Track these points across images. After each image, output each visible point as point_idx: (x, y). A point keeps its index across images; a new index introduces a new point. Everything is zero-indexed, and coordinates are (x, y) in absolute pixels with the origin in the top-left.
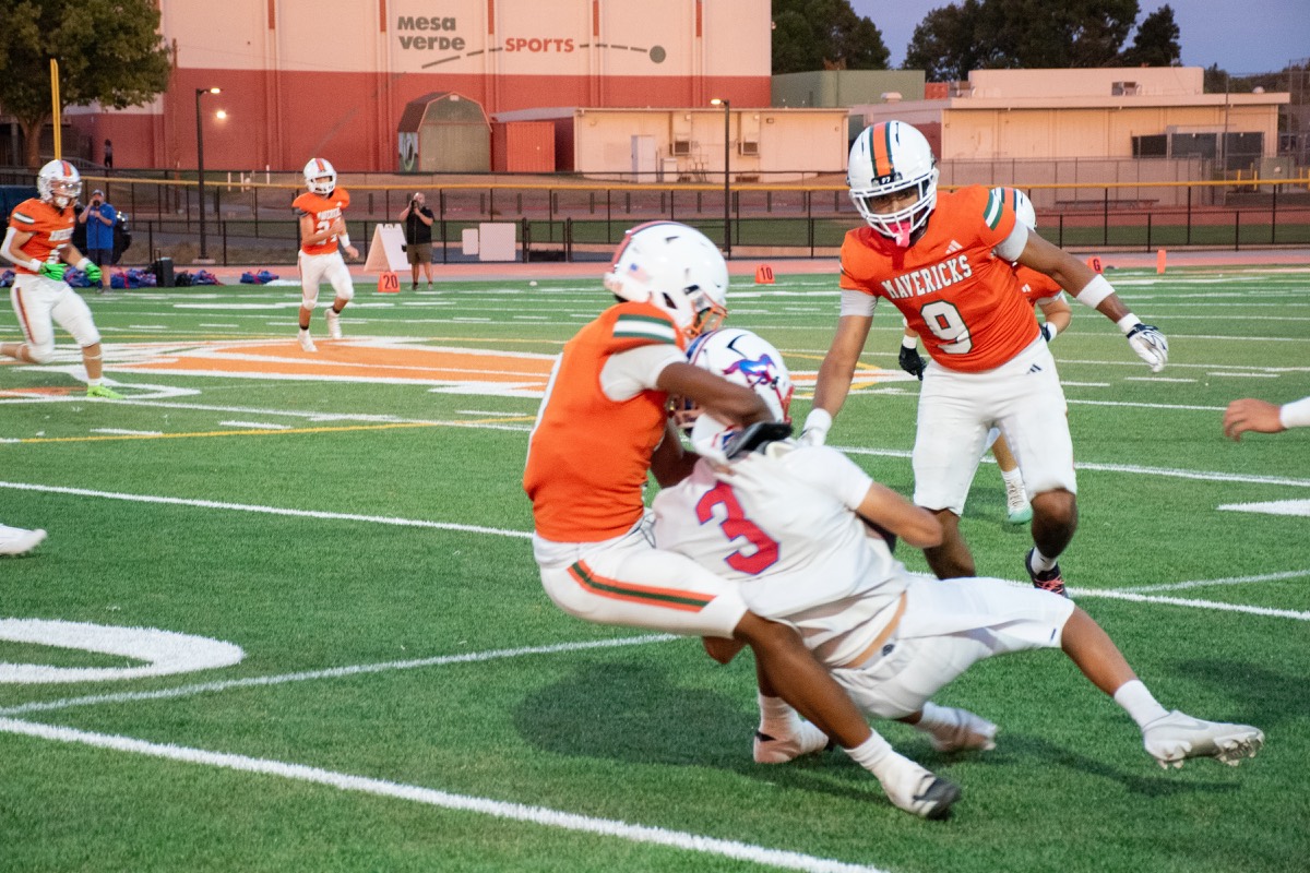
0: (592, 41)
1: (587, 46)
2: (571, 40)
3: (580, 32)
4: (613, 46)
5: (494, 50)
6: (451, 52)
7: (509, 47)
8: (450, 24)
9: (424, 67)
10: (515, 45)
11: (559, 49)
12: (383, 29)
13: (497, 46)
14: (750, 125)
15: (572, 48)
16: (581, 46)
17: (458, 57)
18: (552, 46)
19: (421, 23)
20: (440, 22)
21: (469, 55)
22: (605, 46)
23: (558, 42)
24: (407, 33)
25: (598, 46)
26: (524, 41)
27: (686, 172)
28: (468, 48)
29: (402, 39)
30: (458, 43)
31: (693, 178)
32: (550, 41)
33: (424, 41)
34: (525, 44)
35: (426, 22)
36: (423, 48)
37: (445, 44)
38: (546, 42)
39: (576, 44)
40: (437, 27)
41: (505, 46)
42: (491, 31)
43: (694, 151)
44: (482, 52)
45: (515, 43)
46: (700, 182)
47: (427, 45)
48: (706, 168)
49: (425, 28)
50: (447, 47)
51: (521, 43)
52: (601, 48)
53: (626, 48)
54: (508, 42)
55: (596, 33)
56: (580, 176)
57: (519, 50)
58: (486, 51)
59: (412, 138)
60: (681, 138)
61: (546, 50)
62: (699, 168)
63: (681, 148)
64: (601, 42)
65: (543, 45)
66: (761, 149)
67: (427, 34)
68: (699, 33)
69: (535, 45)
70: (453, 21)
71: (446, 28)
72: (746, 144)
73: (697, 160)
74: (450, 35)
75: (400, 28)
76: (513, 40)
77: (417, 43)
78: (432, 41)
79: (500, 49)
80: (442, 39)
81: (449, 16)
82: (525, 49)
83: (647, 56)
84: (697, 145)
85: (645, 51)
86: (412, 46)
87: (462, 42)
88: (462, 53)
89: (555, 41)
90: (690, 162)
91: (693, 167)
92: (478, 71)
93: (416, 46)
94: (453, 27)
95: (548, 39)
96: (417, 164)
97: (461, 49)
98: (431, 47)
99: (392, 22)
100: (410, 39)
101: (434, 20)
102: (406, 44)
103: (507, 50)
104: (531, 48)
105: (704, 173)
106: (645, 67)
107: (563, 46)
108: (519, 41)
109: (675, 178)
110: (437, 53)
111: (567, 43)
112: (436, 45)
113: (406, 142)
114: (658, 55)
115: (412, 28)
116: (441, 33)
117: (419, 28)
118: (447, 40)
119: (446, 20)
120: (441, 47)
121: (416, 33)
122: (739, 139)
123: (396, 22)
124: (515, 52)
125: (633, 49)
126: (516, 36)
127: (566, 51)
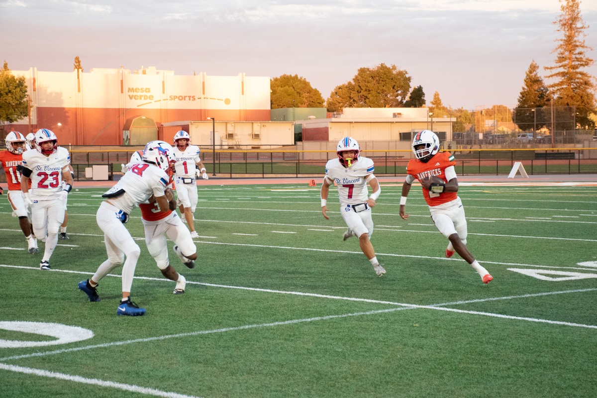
0: (202, 96)
1: (200, 98)
3: (198, 93)
4: (211, 99)
5: (165, 100)
6: (148, 101)
8: (148, 90)
9: (138, 106)
10: (173, 98)
11: (190, 100)
12: (122, 92)
14: (257, 128)
15: (195, 99)
16: (198, 98)
17: (151, 103)
18: (187, 98)
19: (137, 90)
20: (144, 90)
21: (155, 102)
22: (207, 98)
23: (189, 97)
24: (131, 94)
25: (204, 98)
26: (177, 97)
27: (232, 145)
28: (155, 99)
29: (129, 96)
30: (151, 97)
31: (235, 147)
33: (138, 96)
34: (176, 98)
35: (139, 89)
36: (137, 99)
37: (146, 98)
38: (185, 97)
39: (196, 98)
40: (143, 92)
41: (169, 98)
42: (164, 92)
43: (235, 137)
44: (160, 100)
45: (173, 97)
46: (238, 149)
47: (139, 98)
48: (240, 144)
49: (138, 92)
50: (147, 99)
53: (215, 99)
54: (170, 97)
55: (204, 93)
58: (162, 100)
59: (128, 132)
60: (230, 133)
61: (185, 100)
62: (238, 143)
63: (231, 136)
65: (183, 98)
66: (261, 137)
67: (139, 94)
68: (243, 93)
69: (181, 98)
70: (149, 89)
71: (146, 92)
72: (255, 135)
73: (237, 141)
74: (148, 94)
75: (129, 92)
77: (136, 97)
78: (141, 96)
79: (167, 99)
80: (145, 96)
81: (148, 88)
82: (177, 100)
83: (223, 102)
84: (236, 135)
85: (222, 100)
86: (133, 98)
87: (153, 97)
88: (153, 101)
89: (189, 96)
90: (234, 141)
91: (235, 143)
92: (159, 108)
93: (135, 99)
94: (149, 91)
95: (186, 95)
96: (129, 142)
97: (152, 99)
98: (141, 99)
99: (126, 89)
100: (133, 96)
101: (142, 89)
102: (131, 98)
103: (170, 100)
104: (179, 99)
105: (239, 145)
106: (223, 106)
107: (191, 98)
108: (174, 96)
109: (227, 147)
110: (143, 101)
111: (193, 97)
112: (143, 98)
113: (125, 134)
114: (227, 101)
115: (133, 92)
116: (144, 94)
117: (136, 92)
118: (147, 96)
119: (146, 89)
120: (145, 99)
121: (135, 94)
122: (252, 133)
123: (127, 90)
124: (173, 100)
125: (218, 99)
126: (173, 95)
127: (192, 100)
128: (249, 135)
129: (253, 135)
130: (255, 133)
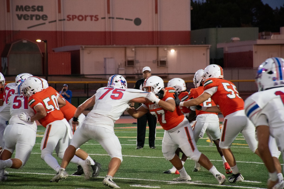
0: (107, 16)
1: (104, 18)
2: (97, 16)
3: (101, 12)
4: (117, 18)
5: (61, 20)
6: (41, 21)
7: (69, 19)
8: (40, 8)
9: (28, 28)
10: (71, 18)
11: (92, 20)
12: (8, 11)
13: (62, 18)
14: (163, 53)
15: (97, 19)
16: (102, 18)
17: (44, 24)
18: (89, 18)
19: (27, 8)
20: (36, 8)
21: (50, 22)
22: (113, 18)
23: (91, 16)
24: (20, 13)
25: (110, 18)
26: (76, 16)
27: (133, 74)
28: (49, 19)
29: (18, 15)
30: (44, 17)
32: (88, 16)
33: (28, 16)
34: (76, 18)
35: (29, 7)
36: (28, 19)
37: (38, 17)
38: (86, 16)
39: (99, 17)
40: (34, 10)
41: (66, 18)
42: (60, 12)
43: (136, 65)
44: (55, 21)
45: (71, 17)
47: (30, 18)
49: (29, 11)
50: (39, 19)
51: (74, 17)
52: (111, 19)
53: (123, 19)
54: (68, 17)
55: (109, 12)
56: (83, 76)
57: (73, 20)
58: (57, 21)
60: (130, 59)
61: (86, 20)
62: (139, 72)
63: (131, 63)
64: (111, 16)
65: (84, 18)
66: (168, 64)
67: (30, 13)
68: (156, 12)
69: (81, 18)
70: (42, 7)
71: (39, 10)
73: (138, 69)
74: (41, 14)
75: (17, 10)
76: (70, 15)
77: (25, 17)
78: (32, 16)
79: (64, 20)
80: (37, 16)
81: (40, 5)
82: (76, 20)
83: (133, 22)
84: (138, 62)
85: (132, 20)
86: (22, 19)
87: (46, 17)
88: (46, 22)
89: (90, 16)
90: (135, 70)
91: (136, 72)
92: (54, 30)
93: (25, 19)
94: (42, 10)
95: (87, 15)
96: (7, 71)
97: (46, 20)
98: (32, 19)
99: (13, 8)
100: (22, 15)
101: (33, 7)
102: (20, 17)
103: (68, 20)
104: (79, 19)
106: (132, 27)
107: (94, 18)
108: (73, 16)
110: (34, 22)
111: (96, 16)
112: (34, 18)
113: (4, 62)
114: (138, 22)
115: (23, 10)
116: (36, 13)
117: (26, 10)
118: (39, 16)
119: (38, 7)
120: (37, 19)
121: (25, 13)
122: (158, 59)
123: (15, 8)
124: (71, 21)
125: (126, 19)
126: (72, 14)
127: (95, 20)
128: (154, 62)
129: (158, 62)
130: (160, 59)
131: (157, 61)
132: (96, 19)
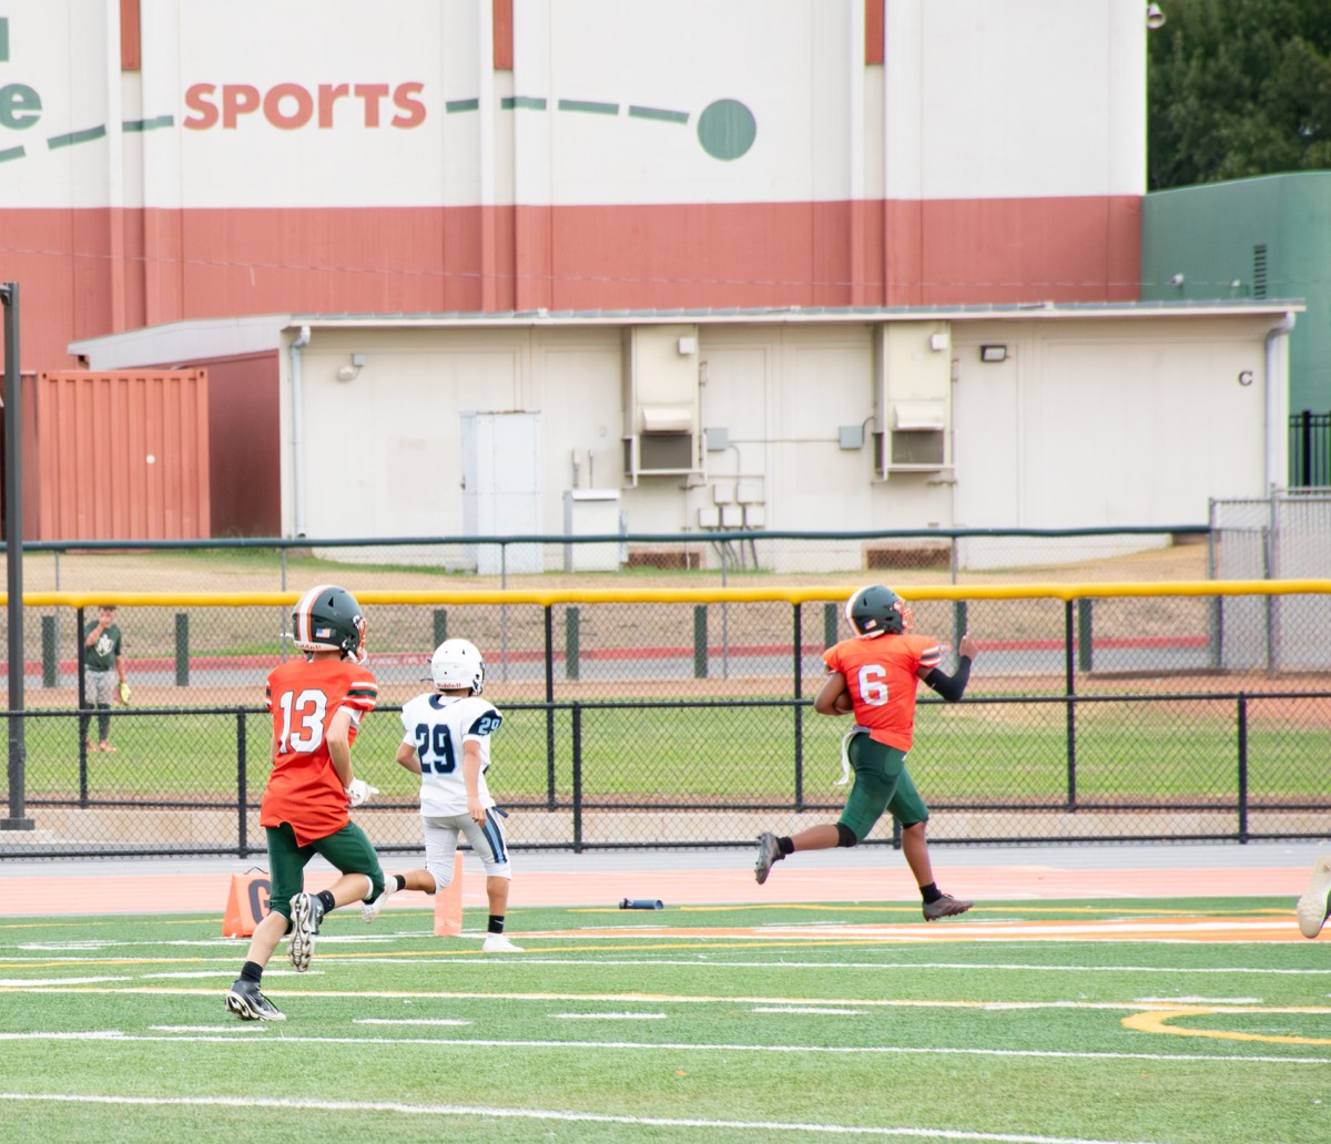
0: (490, 87)
1: (472, 104)
2: (418, 87)
3: (446, 58)
4: (566, 105)
5: (141, 126)
11: (372, 119)
13: (152, 113)
16: (453, 107)
17: (17, 152)
18: (349, 109)
21: (54, 143)
22: (537, 104)
23: (371, 93)
25: (510, 103)
26: (251, 92)
28: (54, 119)
32: (343, 90)
39: (434, 100)
41: (183, 111)
42: (131, 61)
44: (98, 132)
45: (217, 99)
51: (240, 101)
52: (523, 114)
53: (612, 109)
55: (504, 61)
57: (230, 122)
58: (114, 132)
61: (326, 121)
64: (522, 90)
65: (318, 105)
68: (874, 56)
69: (288, 106)
79: (165, 121)
82: (253, 121)
83: (688, 134)
85: (681, 117)
88: (32, 139)
92: (84, 198)
95: (336, 82)
107: (388, 108)
108: (230, 92)
114: (727, 129)
124: (220, 126)
125: (639, 112)
126: (220, 80)
127: (398, 122)
129: (879, 437)
130: (896, 418)
131: (869, 430)
132: (406, 114)
